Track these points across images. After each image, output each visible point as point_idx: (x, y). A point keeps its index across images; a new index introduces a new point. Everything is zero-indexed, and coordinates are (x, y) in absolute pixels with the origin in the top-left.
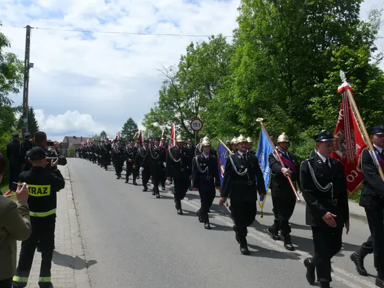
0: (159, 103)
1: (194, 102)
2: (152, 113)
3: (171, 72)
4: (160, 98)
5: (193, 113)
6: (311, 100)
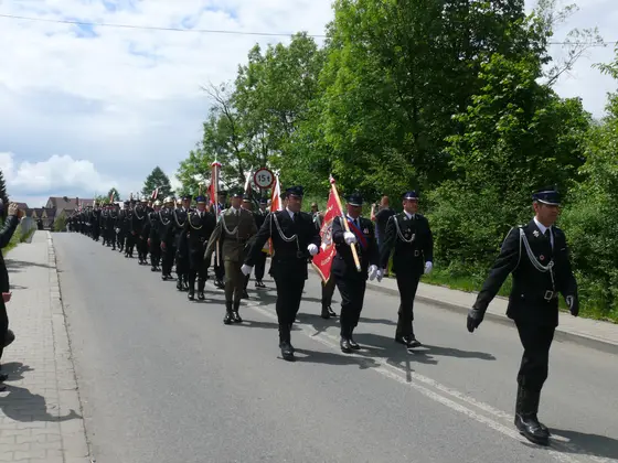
0: (204, 142)
1: (259, 141)
2: (193, 159)
3: (222, 93)
4: (205, 136)
5: (259, 159)
6: (447, 139)
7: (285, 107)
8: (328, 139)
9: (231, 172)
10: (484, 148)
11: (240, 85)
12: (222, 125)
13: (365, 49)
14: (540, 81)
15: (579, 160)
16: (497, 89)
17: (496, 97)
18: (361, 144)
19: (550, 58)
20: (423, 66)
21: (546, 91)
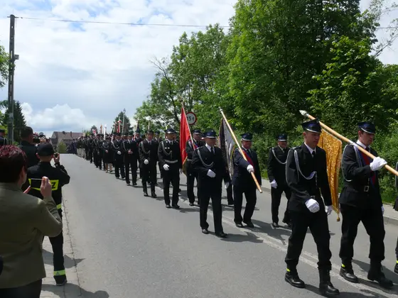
0: (151, 96)
1: (187, 95)
2: (145, 107)
3: (163, 64)
4: (152, 91)
6: (309, 92)
7: (203, 73)
8: (232, 92)
9: (169, 115)
10: (334, 97)
11: (175, 61)
12: (163, 85)
13: (255, 35)
14: (370, 54)
16: (343, 59)
17: (342, 64)
18: (254, 96)
19: (376, 40)
20: (294, 45)
21: (374, 63)
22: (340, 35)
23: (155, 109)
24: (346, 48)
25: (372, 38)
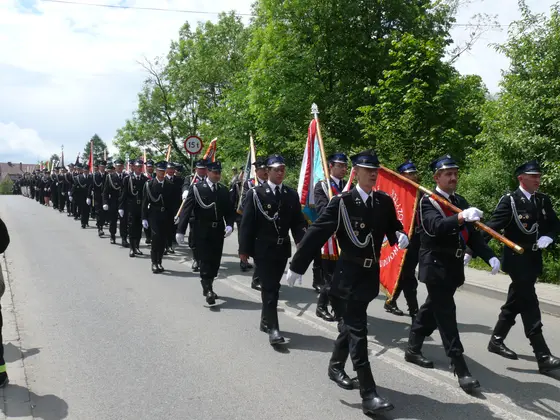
0: (139, 112)
1: (190, 111)
2: (129, 127)
3: (156, 67)
4: (141, 105)
5: (190, 128)
6: (359, 109)
7: (213, 81)
8: (253, 108)
9: (164, 138)
10: (393, 117)
11: (172, 61)
12: (156, 96)
13: (287, 28)
14: (442, 59)
15: (476, 129)
16: (406, 65)
17: (405, 72)
18: (284, 114)
19: (451, 41)
20: (340, 43)
21: (448, 72)
22: (403, 32)
23: (144, 132)
24: (411, 50)
25: (445, 38)
